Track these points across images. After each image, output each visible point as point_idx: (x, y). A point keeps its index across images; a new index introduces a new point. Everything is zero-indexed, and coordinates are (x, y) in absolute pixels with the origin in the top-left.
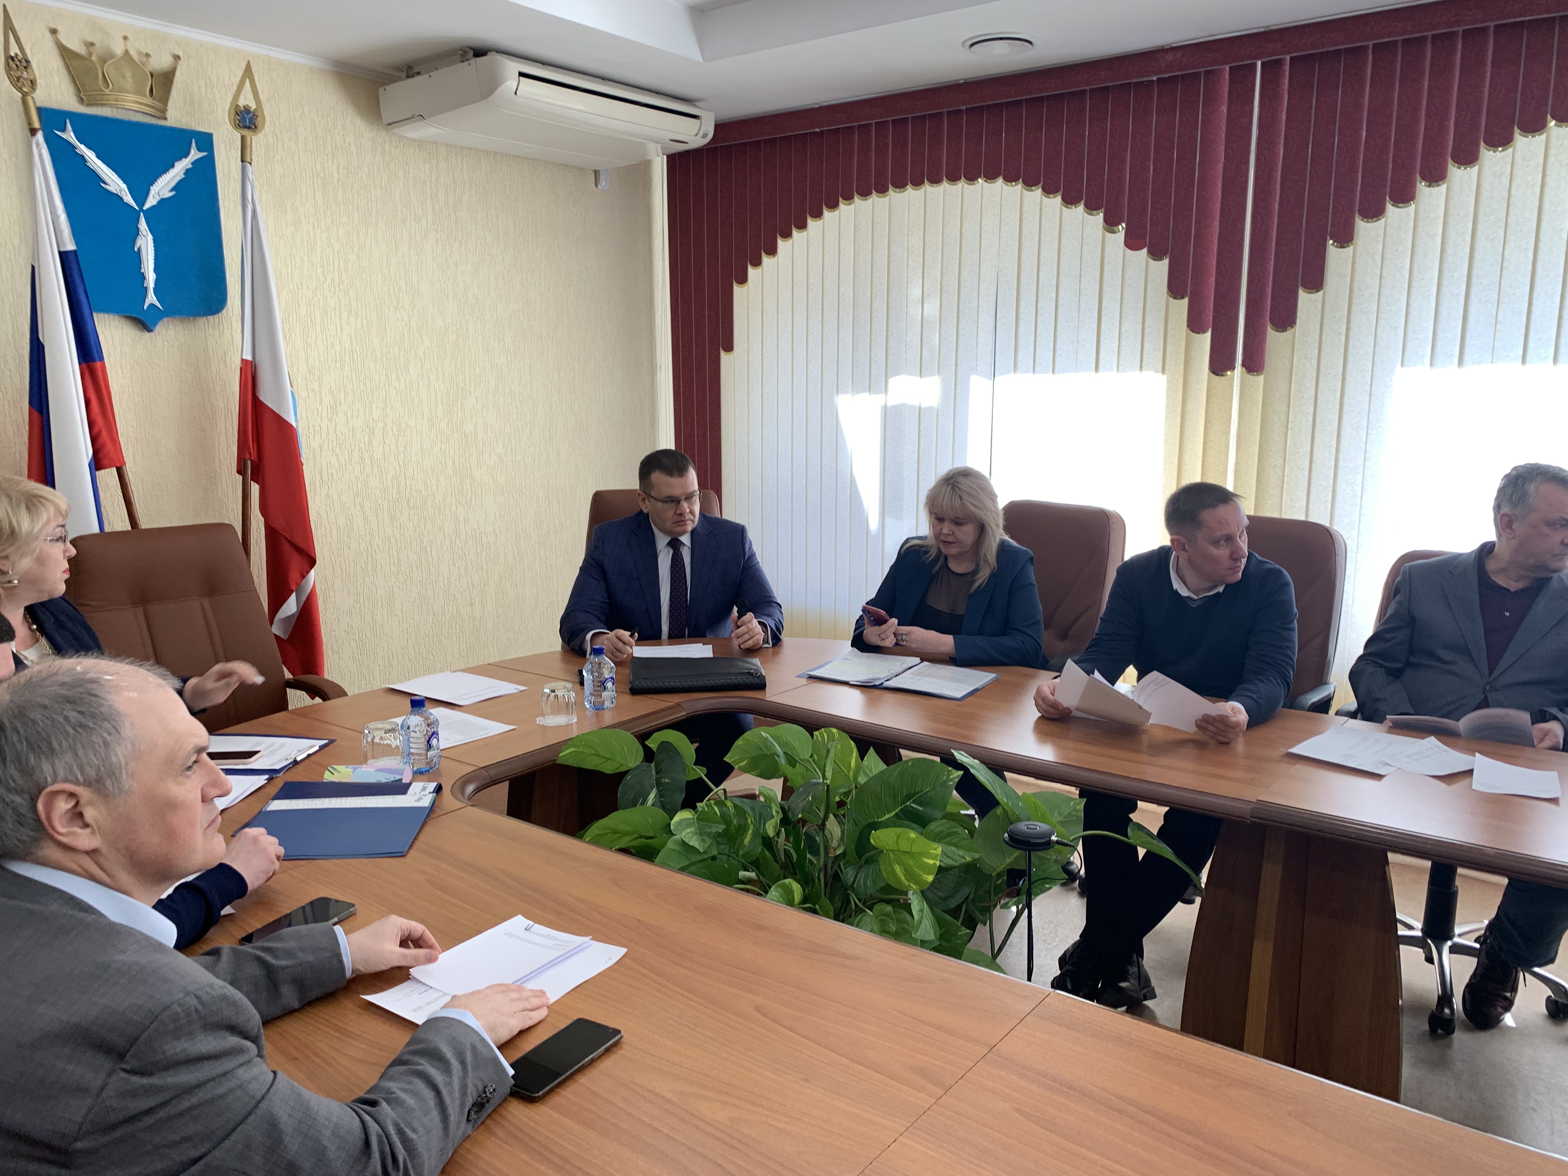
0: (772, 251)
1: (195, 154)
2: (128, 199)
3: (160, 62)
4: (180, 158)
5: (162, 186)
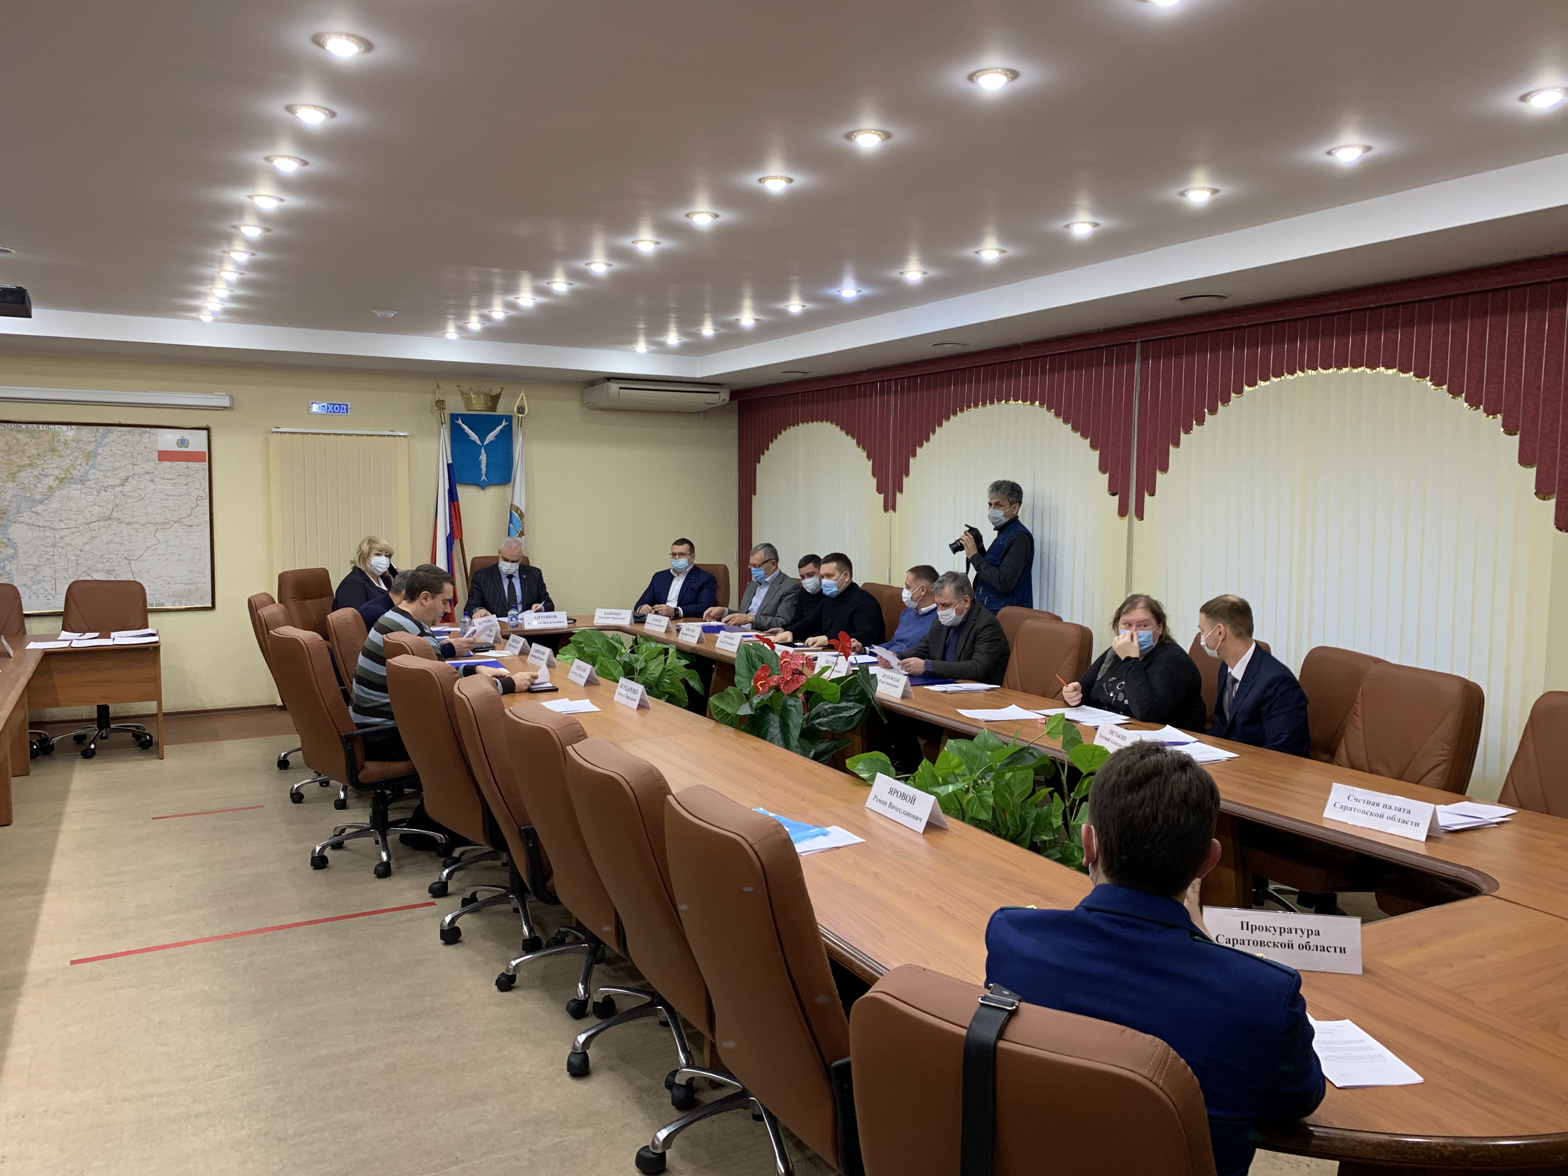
0: (768, 449)
1: (504, 423)
2: (478, 442)
3: (495, 392)
4: (498, 426)
5: (491, 437)
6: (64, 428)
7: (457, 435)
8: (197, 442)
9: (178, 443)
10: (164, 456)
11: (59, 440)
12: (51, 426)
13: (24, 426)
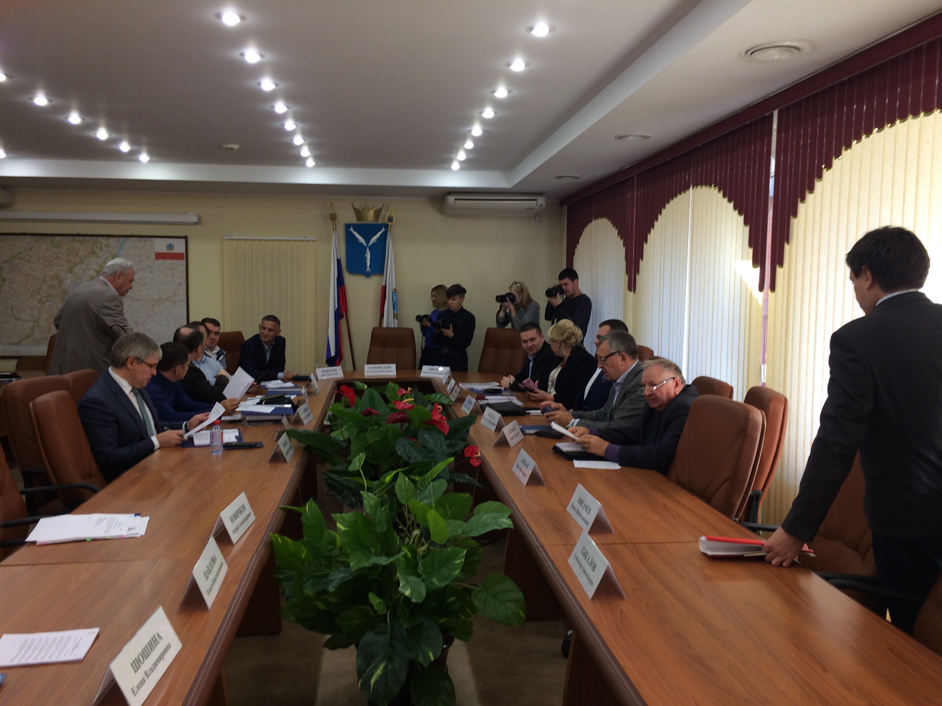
0: (578, 243)
1: (383, 230)
2: (365, 244)
3: (378, 207)
4: (379, 232)
5: (374, 239)
6: (100, 238)
7: (350, 239)
8: (179, 247)
9: (167, 247)
10: (159, 256)
11: (97, 247)
12: (93, 238)
13: (77, 238)
